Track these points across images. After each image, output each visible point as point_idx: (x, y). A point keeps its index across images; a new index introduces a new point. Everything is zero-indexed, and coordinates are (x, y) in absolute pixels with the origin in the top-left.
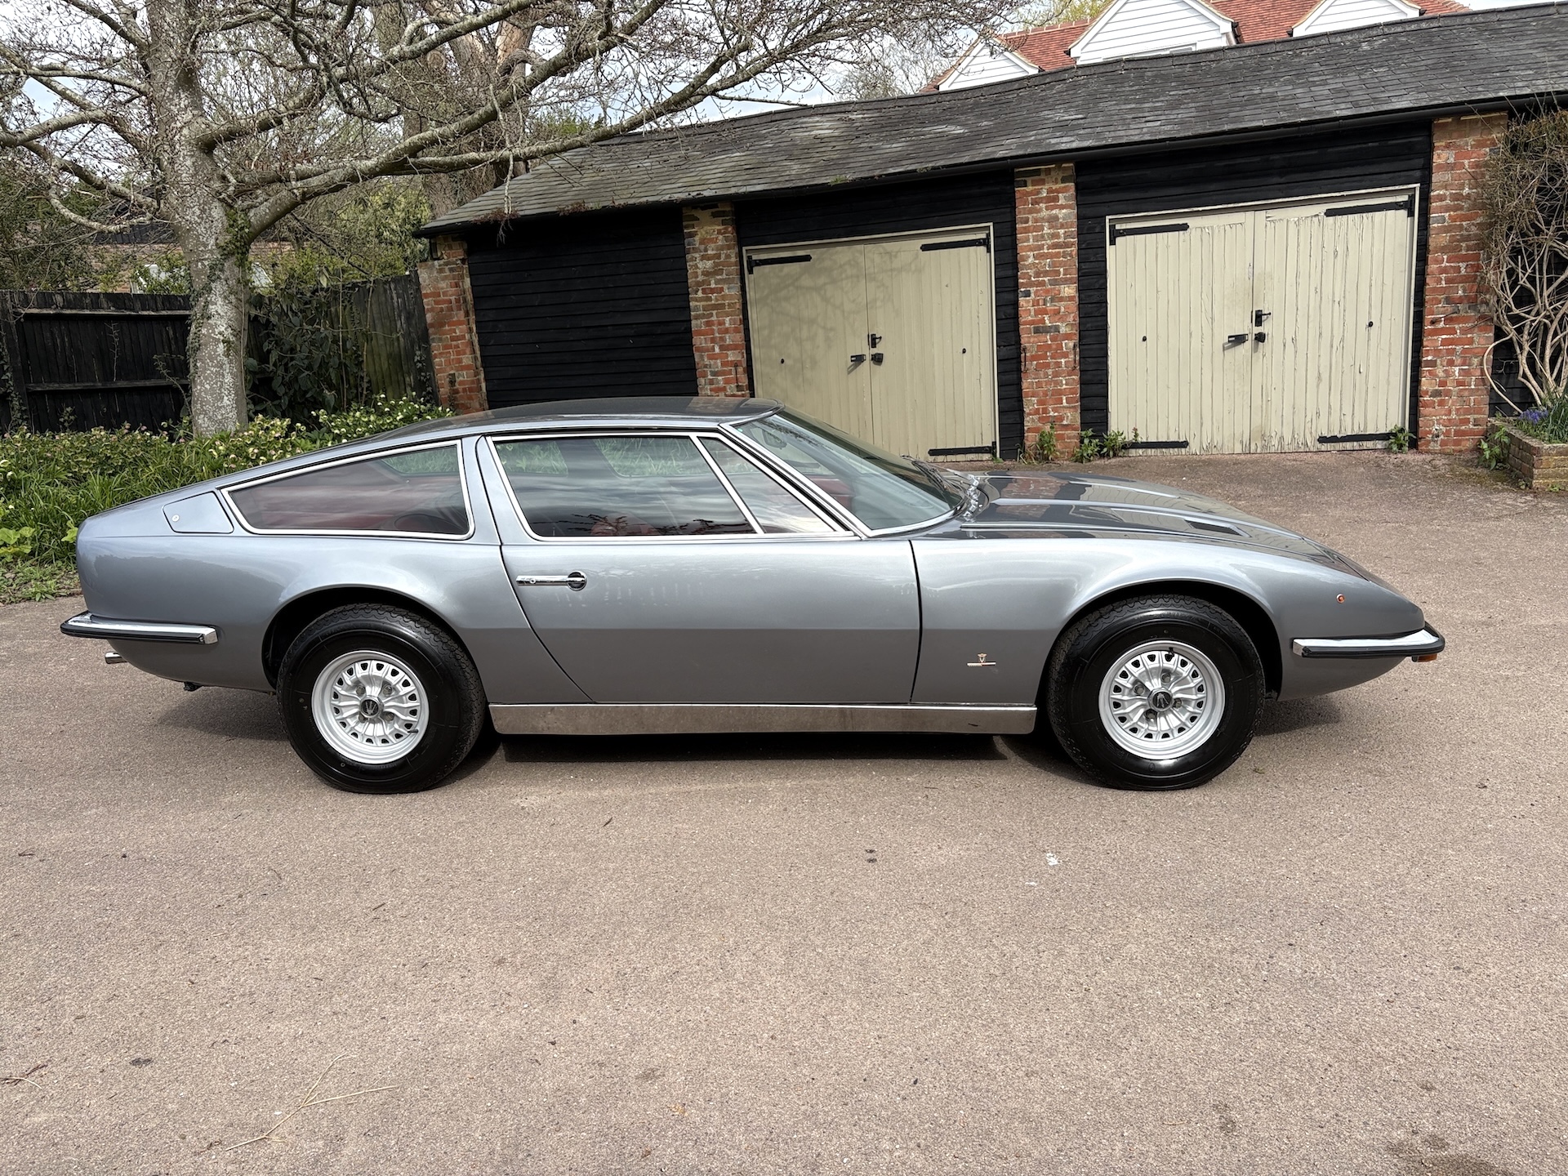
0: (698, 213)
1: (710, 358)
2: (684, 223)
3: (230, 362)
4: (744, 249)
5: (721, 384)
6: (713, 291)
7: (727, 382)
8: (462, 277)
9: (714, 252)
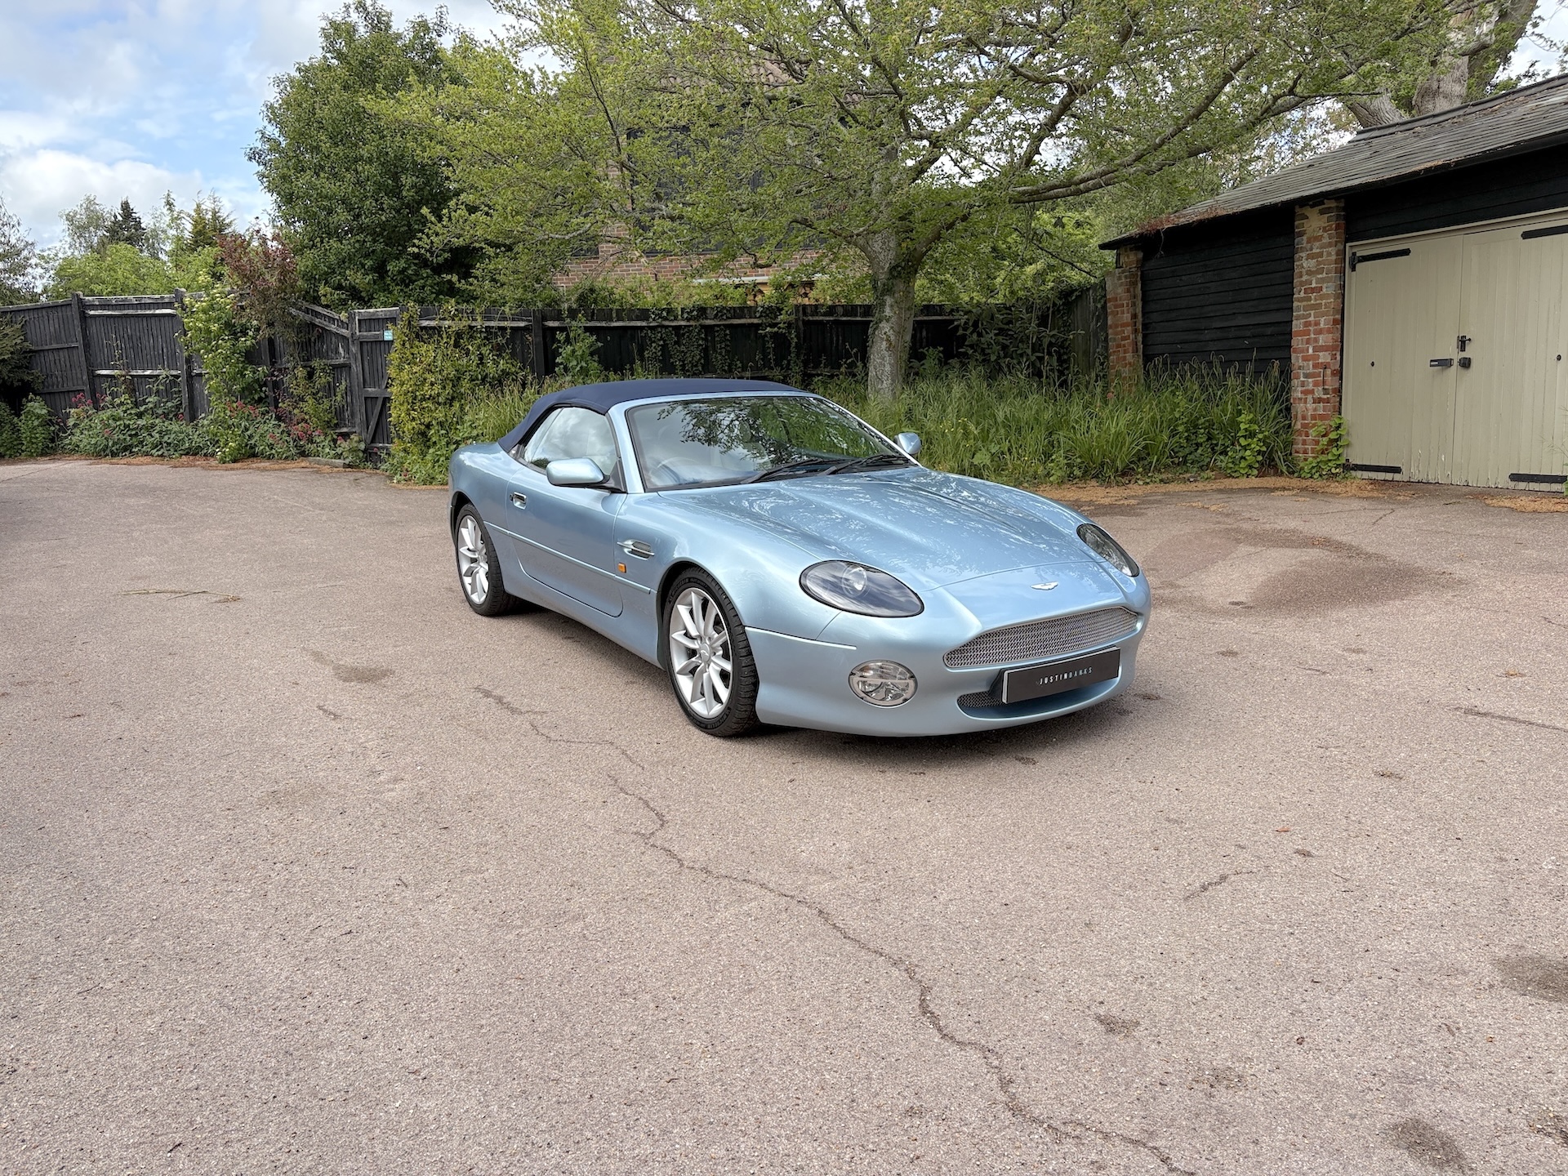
0: (1307, 211)
1: (1305, 359)
2: (1296, 223)
3: (890, 355)
4: (1348, 245)
5: (1311, 387)
6: (1313, 290)
7: (1316, 384)
8: (1134, 284)
9: (1318, 251)
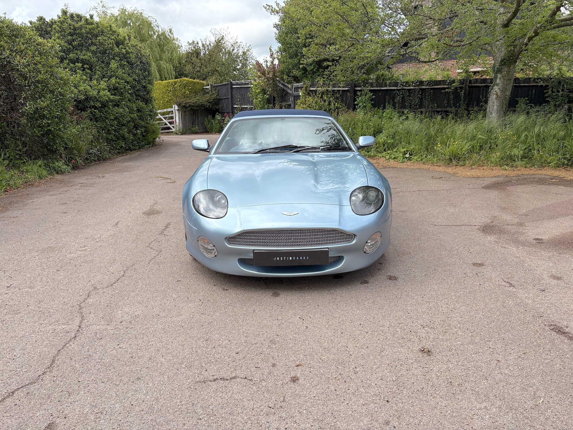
3: (497, 102)
